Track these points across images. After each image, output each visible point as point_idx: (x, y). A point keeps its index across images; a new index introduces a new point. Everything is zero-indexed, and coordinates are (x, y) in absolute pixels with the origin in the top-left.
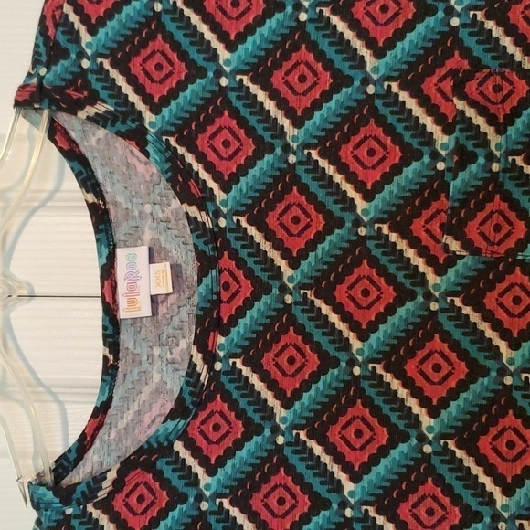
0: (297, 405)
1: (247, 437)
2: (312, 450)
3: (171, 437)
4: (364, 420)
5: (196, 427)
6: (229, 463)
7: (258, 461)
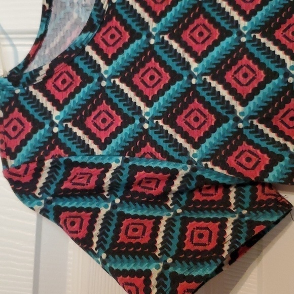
0: (163, 20)
1: (131, 41)
2: (171, 46)
3: (84, 44)
4: (204, 26)
5: (100, 37)
6: (120, 57)
7: (138, 55)
